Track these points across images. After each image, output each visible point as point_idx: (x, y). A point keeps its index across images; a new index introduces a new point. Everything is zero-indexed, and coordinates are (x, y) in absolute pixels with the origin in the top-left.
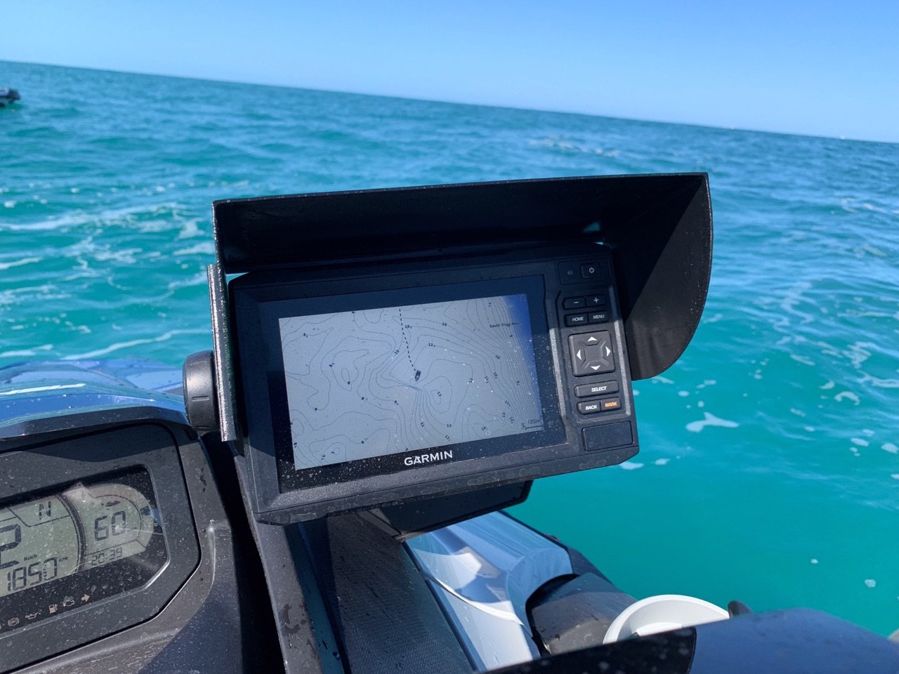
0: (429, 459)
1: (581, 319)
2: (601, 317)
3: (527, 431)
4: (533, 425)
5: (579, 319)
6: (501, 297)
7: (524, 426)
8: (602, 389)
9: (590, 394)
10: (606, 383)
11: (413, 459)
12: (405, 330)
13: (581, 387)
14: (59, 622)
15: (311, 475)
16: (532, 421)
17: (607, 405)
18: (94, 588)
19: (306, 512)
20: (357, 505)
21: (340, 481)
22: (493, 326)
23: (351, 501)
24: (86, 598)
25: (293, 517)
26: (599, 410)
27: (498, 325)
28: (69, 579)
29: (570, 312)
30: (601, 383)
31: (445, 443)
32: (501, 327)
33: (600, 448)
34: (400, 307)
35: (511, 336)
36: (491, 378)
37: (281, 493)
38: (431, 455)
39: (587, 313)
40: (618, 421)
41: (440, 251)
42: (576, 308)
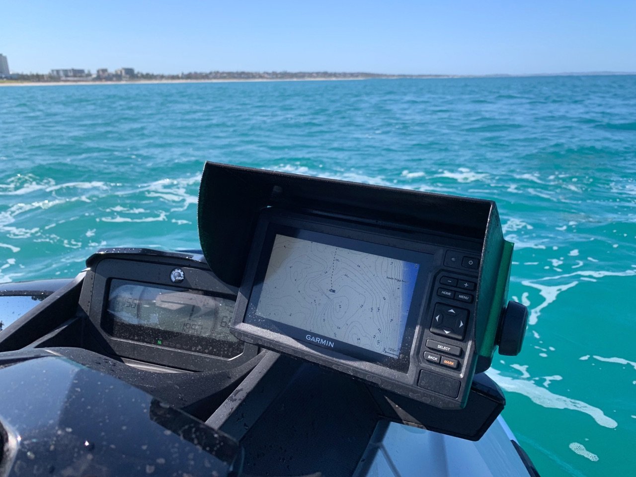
0: (320, 342)
1: (449, 294)
2: (466, 298)
3: (385, 354)
4: (392, 352)
5: (447, 293)
6: (401, 261)
7: (385, 350)
8: (445, 348)
9: (436, 348)
10: (451, 346)
11: (311, 338)
12: (335, 262)
13: (431, 340)
14: (192, 355)
15: (259, 320)
16: (391, 350)
17: (446, 362)
18: (211, 348)
19: (249, 338)
20: (272, 347)
21: (271, 330)
22: (389, 278)
23: (270, 343)
24: (207, 351)
25: (242, 337)
26: (438, 362)
27: (392, 279)
28: (203, 338)
29: (443, 286)
30: (448, 344)
31: (332, 337)
32: (393, 280)
33: (429, 389)
34: (337, 248)
35: (399, 288)
36: (375, 310)
37: (243, 322)
38: (322, 340)
39: (455, 291)
40: (451, 377)
41: (377, 222)
42: (448, 285)
